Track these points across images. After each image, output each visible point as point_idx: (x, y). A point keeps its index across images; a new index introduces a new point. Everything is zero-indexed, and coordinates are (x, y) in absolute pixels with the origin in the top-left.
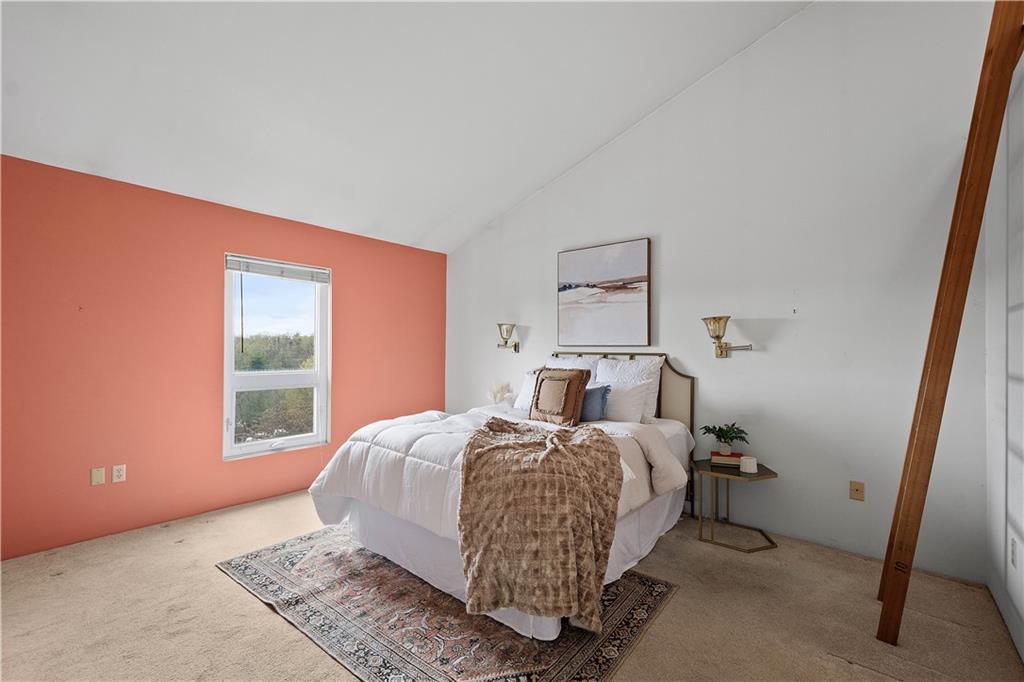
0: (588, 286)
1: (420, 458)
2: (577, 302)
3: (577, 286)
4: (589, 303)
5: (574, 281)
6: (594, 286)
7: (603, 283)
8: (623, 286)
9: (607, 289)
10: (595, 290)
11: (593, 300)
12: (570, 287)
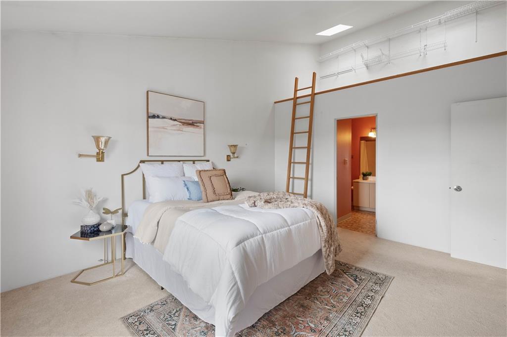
0: (171, 119)
1: (296, 224)
2: (163, 128)
3: (164, 118)
4: (172, 130)
5: (161, 114)
6: (175, 120)
7: (181, 119)
8: (192, 124)
9: (184, 123)
10: (176, 123)
11: (175, 128)
12: (158, 117)
